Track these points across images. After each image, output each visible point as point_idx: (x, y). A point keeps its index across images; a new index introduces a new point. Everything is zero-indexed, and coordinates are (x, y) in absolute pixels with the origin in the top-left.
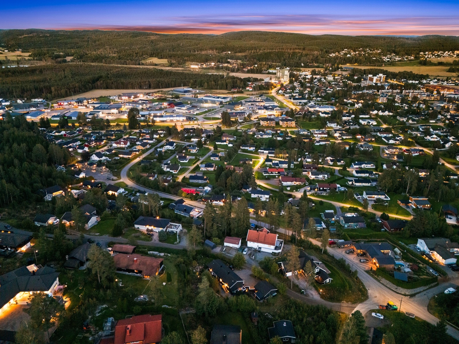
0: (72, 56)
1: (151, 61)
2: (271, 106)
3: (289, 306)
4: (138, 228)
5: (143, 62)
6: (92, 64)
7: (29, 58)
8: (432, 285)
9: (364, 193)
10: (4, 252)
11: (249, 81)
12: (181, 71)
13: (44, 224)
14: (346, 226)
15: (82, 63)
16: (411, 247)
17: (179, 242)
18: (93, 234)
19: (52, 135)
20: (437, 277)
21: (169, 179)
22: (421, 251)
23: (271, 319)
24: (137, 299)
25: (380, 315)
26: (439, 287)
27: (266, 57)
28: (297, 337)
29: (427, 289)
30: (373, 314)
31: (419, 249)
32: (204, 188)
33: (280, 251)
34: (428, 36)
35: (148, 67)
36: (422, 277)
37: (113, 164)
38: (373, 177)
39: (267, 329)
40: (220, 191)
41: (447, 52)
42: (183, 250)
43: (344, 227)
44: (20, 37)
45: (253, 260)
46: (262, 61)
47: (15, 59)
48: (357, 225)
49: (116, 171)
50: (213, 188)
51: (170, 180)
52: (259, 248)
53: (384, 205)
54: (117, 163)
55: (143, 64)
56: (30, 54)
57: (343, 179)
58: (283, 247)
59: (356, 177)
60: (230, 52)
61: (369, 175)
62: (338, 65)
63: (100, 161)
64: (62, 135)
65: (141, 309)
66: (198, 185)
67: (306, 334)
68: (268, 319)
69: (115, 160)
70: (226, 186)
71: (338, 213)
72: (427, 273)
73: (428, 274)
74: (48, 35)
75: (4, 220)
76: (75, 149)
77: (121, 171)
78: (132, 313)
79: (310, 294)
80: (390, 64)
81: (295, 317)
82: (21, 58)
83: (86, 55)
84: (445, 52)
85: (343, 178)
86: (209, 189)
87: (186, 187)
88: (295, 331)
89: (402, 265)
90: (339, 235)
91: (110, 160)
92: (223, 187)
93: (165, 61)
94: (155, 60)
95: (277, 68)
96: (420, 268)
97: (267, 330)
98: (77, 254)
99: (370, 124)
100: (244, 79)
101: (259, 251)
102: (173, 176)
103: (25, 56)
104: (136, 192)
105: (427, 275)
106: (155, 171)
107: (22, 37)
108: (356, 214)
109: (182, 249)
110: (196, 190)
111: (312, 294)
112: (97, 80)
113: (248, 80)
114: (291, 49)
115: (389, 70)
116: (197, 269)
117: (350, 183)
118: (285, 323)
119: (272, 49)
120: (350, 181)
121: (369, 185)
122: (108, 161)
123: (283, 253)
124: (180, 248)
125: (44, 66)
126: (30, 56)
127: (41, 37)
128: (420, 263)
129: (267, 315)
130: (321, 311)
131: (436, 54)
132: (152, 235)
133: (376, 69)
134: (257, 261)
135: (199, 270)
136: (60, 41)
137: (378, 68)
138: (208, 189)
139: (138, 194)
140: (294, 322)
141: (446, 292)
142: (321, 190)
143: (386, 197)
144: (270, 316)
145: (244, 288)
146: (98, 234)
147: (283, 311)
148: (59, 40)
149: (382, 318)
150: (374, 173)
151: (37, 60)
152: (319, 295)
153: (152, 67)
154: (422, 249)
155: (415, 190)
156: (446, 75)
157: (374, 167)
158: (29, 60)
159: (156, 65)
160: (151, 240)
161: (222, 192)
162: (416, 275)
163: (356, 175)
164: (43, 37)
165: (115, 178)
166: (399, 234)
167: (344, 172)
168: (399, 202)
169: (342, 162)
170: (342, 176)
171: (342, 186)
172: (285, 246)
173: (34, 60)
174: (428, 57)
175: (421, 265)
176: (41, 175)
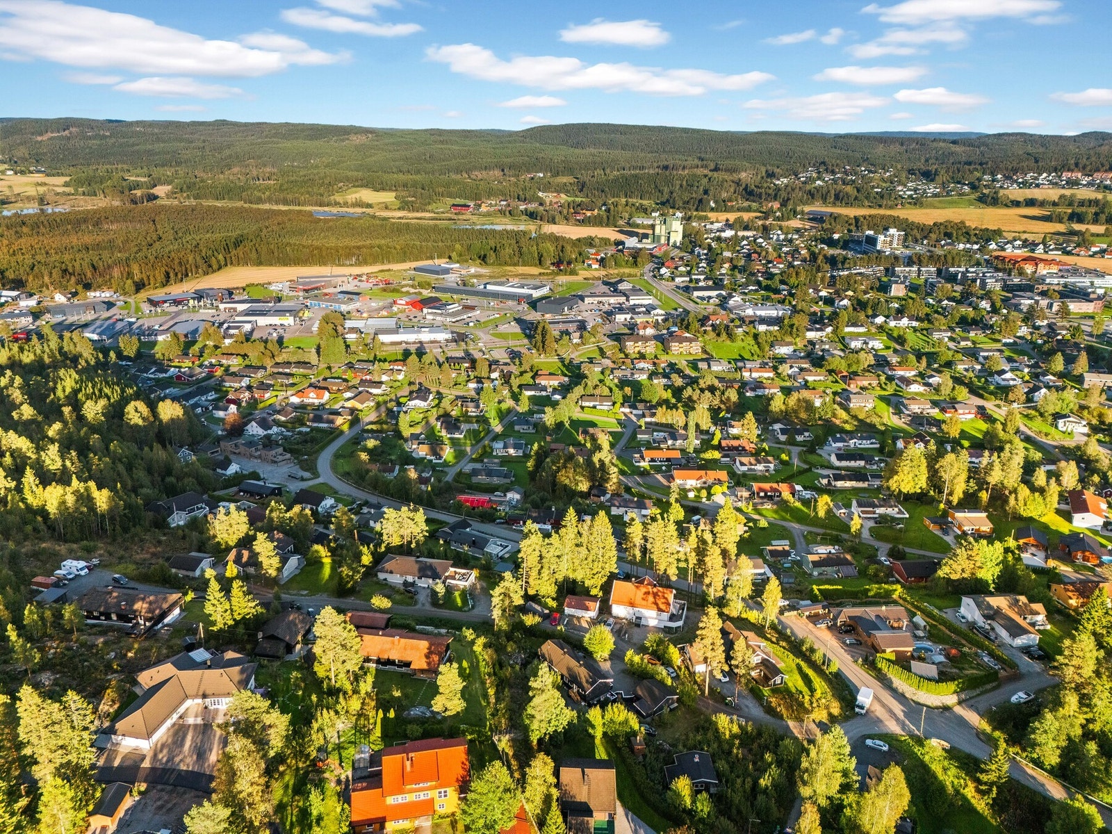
0: (169, 184)
1: (357, 195)
2: (645, 306)
3: (703, 728)
4: (385, 579)
5: (338, 198)
6: (219, 204)
7: (67, 190)
8: (988, 687)
9: (854, 503)
10: (132, 627)
11: (591, 245)
12: (431, 222)
13: (190, 574)
14: (815, 573)
15: (193, 202)
16: (948, 615)
17: (473, 607)
18: (295, 592)
19: (150, 379)
20: (996, 673)
21: (428, 475)
22: (968, 621)
23: (669, 751)
24: (409, 714)
25: (882, 743)
26: (1001, 690)
27: (627, 186)
28: (720, 781)
29: (978, 695)
30: (869, 742)
31: (963, 617)
32: (505, 496)
33: (680, 623)
34: (1003, 134)
35: (351, 210)
36: (967, 672)
37: (298, 444)
38: (875, 467)
39: (662, 768)
40: (543, 500)
41: (1045, 175)
42: (484, 623)
43: (811, 575)
44: (39, 139)
45: (626, 642)
46: (618, 196)
47: (32, 192)
48: (839, 571)
49: (306, 460)
50: (526, 496)
51: (430, 478)
52: (637, 618)
53: (896, 529)
54: (306, 441)
55: (337, 204)
56: (68, 179)
57: (809, 474)
58: (686, 617)
59: (838, 468)
60: (541, 175)
61: (866, 462)
62: (795, 205)
63: (268, 437)
64: (171, 377)
65: (421, 730)
66: (491, 490)
67: (738, 777)
68: (663, 751)
69: (300, 433)
70: (554, 491)
71: (798, 546)
72: (978, 664)
73: (979, 666)
74: (108, 134)
75: (106, 566)
76: (207, 408)
77: (316, 459)
78: (406, 737)
79: (743, 707)
80: (915, 204)
81: (715, 746)
82: (45, 188)
83: (202, 181)
84: (1040, 174)
85: (809, 470)
86: (517, 497)
87: (464, 493)
88: (717, 771)
89: (927, 650)
90: (800, 592)
91: (290, 434)
92: (548, 492)
93: (388, 197)
94: (367, 195)
95: (653, 214)
96: (964, 655)
97: (661, 770)
98: (279, 631)
99: (870, 346)
100: (579, 240)
101: (638, 625)
102: (434, 470)
103: (54, 185)
104: (360, 506)
105: (979, 669)
106: (393, 458)
107: (45, 138)
108: (837, 547)
109: (481, 620)
110: (490, 500)
111: (747, 706)
112: (237, 243)
113: (590, 242)
114: (684, 168)
115: (911, 219)
116: (517, 658)
117: (825, 481)
118: (697, 756)
119: (643, 168)
120: (824, 477)
121: (865, 485)
122: (285, 438)
123: (686, 629)
124: (476, 620)
125: (104, 209)
126: (66, 185)
127: (90, 138)
128: (964, 646)
129: (661, 744)
130: (765, 736)
131: (1020, 180)
132: (416, 593)
133: (883, 217)
134: (635, 644)
135: (519, 661)
136: (136, 148)
137: (889, 212)
138: (514, 496)
139: (365, 510)
140: (713, 755)
141: (1014, 699)
142: (762, 498)
143: (900, 512)
144: (667, 747)
145: (612, 695)
146: (306, 592)
147: (691, 735)
148: (133, 145)
149: (886, 748)
150: (877, 459)
151: (84, 194)
152: (761, 709)
153: (359, 210)
154: (970, 618)
155: (961, 496)
156: (1042, 231)
157: (878, 446)
158: (65, 194)
159: (369, 206)
160: (415, 605)
161: (547, 503)
162: (956, 668)
163: (837, 463)
164: (94, 137)
165: (307, 475)
166: (925, 587)
167: (812, 458)
168: (927, 522)
169: (807, 434)
170: (806, 467)
171: (805, 488)
172: (691, 613)
173: (76, 193)
174: (1001, 187)
175: (966, 649)
176: (149, 471)
